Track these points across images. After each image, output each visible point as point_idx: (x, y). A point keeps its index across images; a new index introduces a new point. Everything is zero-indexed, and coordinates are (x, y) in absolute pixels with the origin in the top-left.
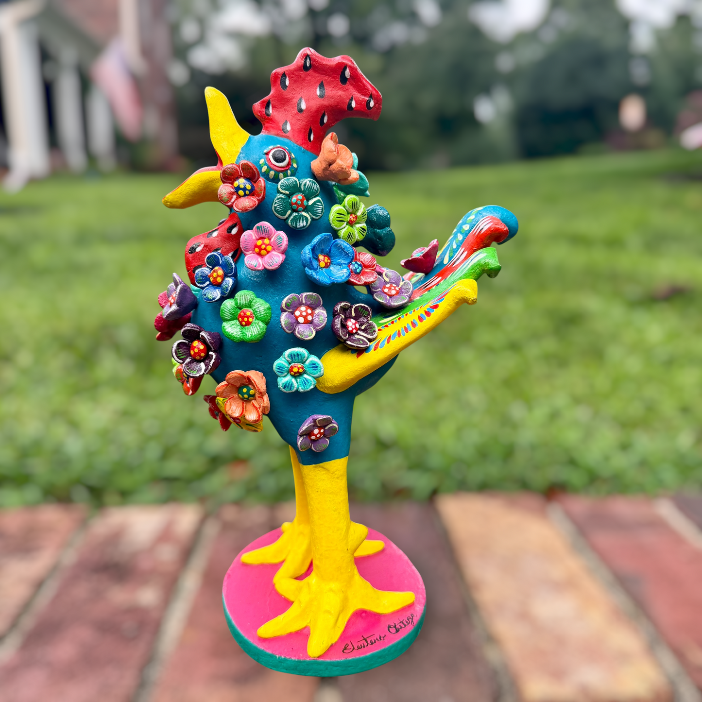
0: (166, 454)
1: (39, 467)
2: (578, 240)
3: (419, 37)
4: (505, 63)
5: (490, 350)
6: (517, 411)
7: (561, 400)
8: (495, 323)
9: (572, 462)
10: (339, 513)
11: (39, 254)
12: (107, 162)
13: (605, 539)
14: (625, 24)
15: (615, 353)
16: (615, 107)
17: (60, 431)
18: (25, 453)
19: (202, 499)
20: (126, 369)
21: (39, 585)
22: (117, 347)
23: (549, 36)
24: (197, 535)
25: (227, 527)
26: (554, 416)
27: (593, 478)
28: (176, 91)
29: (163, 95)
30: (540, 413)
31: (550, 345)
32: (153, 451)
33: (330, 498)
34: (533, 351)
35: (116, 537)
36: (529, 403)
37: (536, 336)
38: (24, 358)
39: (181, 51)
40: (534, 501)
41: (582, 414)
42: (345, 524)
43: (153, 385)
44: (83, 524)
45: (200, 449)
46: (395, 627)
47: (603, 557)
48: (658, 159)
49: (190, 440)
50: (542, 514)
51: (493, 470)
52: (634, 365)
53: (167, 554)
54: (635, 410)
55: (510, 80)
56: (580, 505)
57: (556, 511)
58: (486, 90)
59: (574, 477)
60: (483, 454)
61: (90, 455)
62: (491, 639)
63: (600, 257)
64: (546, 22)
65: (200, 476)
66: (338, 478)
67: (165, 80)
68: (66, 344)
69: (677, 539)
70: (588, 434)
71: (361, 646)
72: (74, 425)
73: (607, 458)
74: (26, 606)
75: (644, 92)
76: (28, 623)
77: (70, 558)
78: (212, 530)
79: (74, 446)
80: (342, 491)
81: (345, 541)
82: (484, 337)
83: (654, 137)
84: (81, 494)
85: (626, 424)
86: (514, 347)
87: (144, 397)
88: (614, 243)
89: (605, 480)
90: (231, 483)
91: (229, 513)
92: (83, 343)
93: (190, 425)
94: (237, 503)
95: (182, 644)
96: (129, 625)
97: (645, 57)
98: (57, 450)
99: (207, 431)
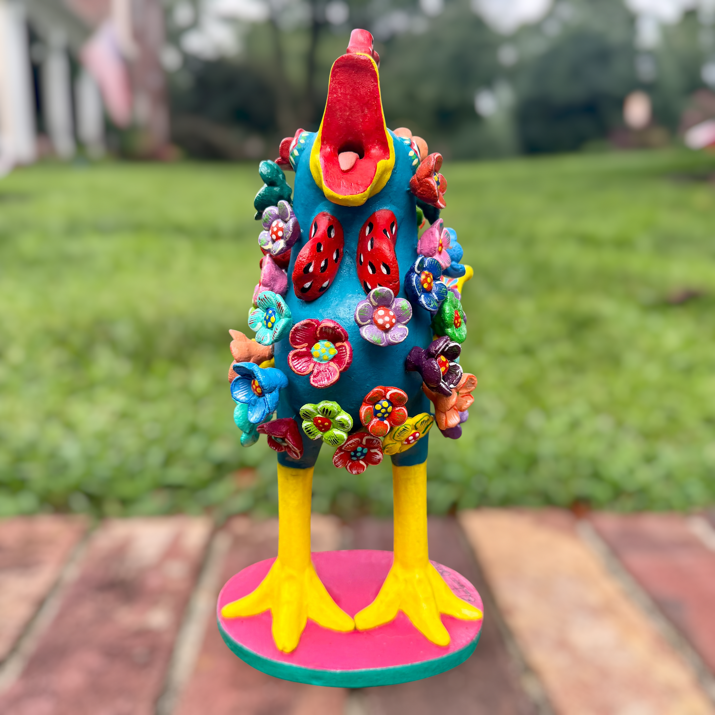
0: (169, 460)
1: (35, 472)
2: (587, 241)
3: (419, 26)
4: (508, 56)
5: (502, 354)
6: (535, 420)
7: (579, 408)
8: (507, 325)
9: (596, 476)
11: (28, 244)
12: (96, 149)
13: (640, 560)
14: (631, 20)
15: (632, 359)
16: (619, 104)
17: (55, 434)
18: (20, 457)
19: (208, 509)
20: (123, 368)
21: (40, 604)
22: (113, 344)
23: (553, 29)
24: (207, 548)
25: (239, 542)
26: (574, 425)
27: (618, 493)
28: (168, 77)
29: (154, 81)
30: (559, 423)
31: (565, 349)
32: (155, 457)
34: (547, 355)
35: (120, 551)
36: (548, 412)
37: (549, 340)
38: (16, 354)
39: (174, 36)
40: (561, 518)
41: (603, 423)
43: (153, 386)
44: (85, 536)
45: (204, 455)
47: (640, 581)
48: (663, 157)
49: (194, 446)
50: (571, 532)
51: (515, 483)
52: (653, 372)
53: (177, 571)
54: (657, 420)
55: (511, 74)
56: (609, 521)
57: (585, 529)
58: (488, 82)
59: (599, 491)
60: (504, 467)
61: (89, 458)
62: (529, 669)
63: (610, 258)
64: (550, 14)
65: (206, 484)
67: (157, 66)
68: (60, 340)
70: (612, 446)
72: (70, 427)
73: (631, 471)
74: (27, 627)
75: (649, 88)
76: (30, 646)
77: (72, 573)
78: (223, 543)
79: (71, 450)
82: (496, 340)
83: (658, 135)
84: (79, 502)
85: (649, 435)
86: (528, 351)
87: (143, 398)
88: (623, 244)
89: (631, 495)
90: (237, 492)
91: (241, 526)
92: (77, 340)
93: (193, 429)
94: (245, 513)
95: (197, 672)
96: (139, 650)
97: (651, 53)
98: (53, 454)
99: (212, 436)
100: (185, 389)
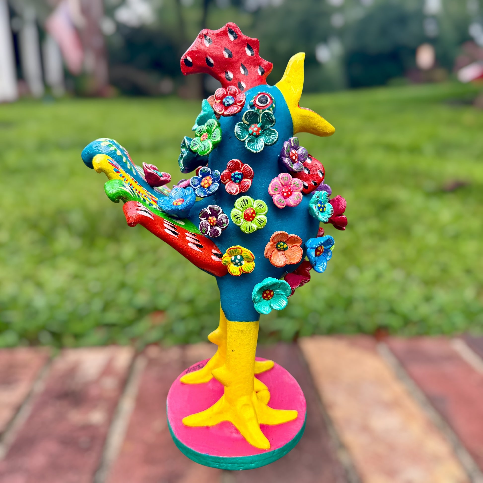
0: (106, 307)
1: (15, 317)
2: (391, 148)
4: (337, 21)
6: (353, 274)
7: (382, 265)
9: (392, 311)
11: (12, 158)
12: (59, 90)
15: (418, 230)
16: (413, 52)
17: (29, 290)
18: (4, 307)
19: (133, 340)
20: (75, 244)
21: (18, 409)
22: (69, 227)
24: (130, 368)
25: (152, 362)
26: (378, 276)
27: (407, 322)
28: (106, 38)
29: (97, 42)
30: (368, 275)
31: (374, 224)
32: (97, 305)
34: (362, 228)
35: (72, 371)
36: (361, 268)
37: (363, 218)
38: (4, 236)
39: (110, 11)
40: (367, 341)
41: (398, 275)
43: (95, 256)
44: (49, 362)
45: (130, 303)
47: (418, 383)
48: (443, 89)
49: (123, 297)
50: (374, 351)
51: (337, 317)
52: (432, 239)
53: (110, 384)
54: (434, 271)
55: (341, 33)
56: (400, 343)
57: (383, 348)
58: (324, 40)
59: (393, 322)
60: (330, 305)
61: (52, 308)
62: (343, 446)
63: (406, 160)
65: (131, 323)
67: (99, 31)
68: (32, 225)
69: (469, 369)
70: (403, 290)
72: (39, 285)
73: (416, 307)
74: (9, 425)
75: (433, 42)
76: (10, 438)
77: (40, 387)
78: (141, 364)
79: (40, 302)
83: (440, 73)
84: (46, 337)
85: (428, 282)
87: (89, 264)
88: (414, 150)
89: (415, 323)
90: (153, 327)
91: (153, 352)
92: (45, 225)
93: (123, 286)
94: (156, 343)
95: (122, 454)
96: (84, 439)
97: (434, 17)
98: (28, 305)
99: (135, 290)
100: (118, 258)
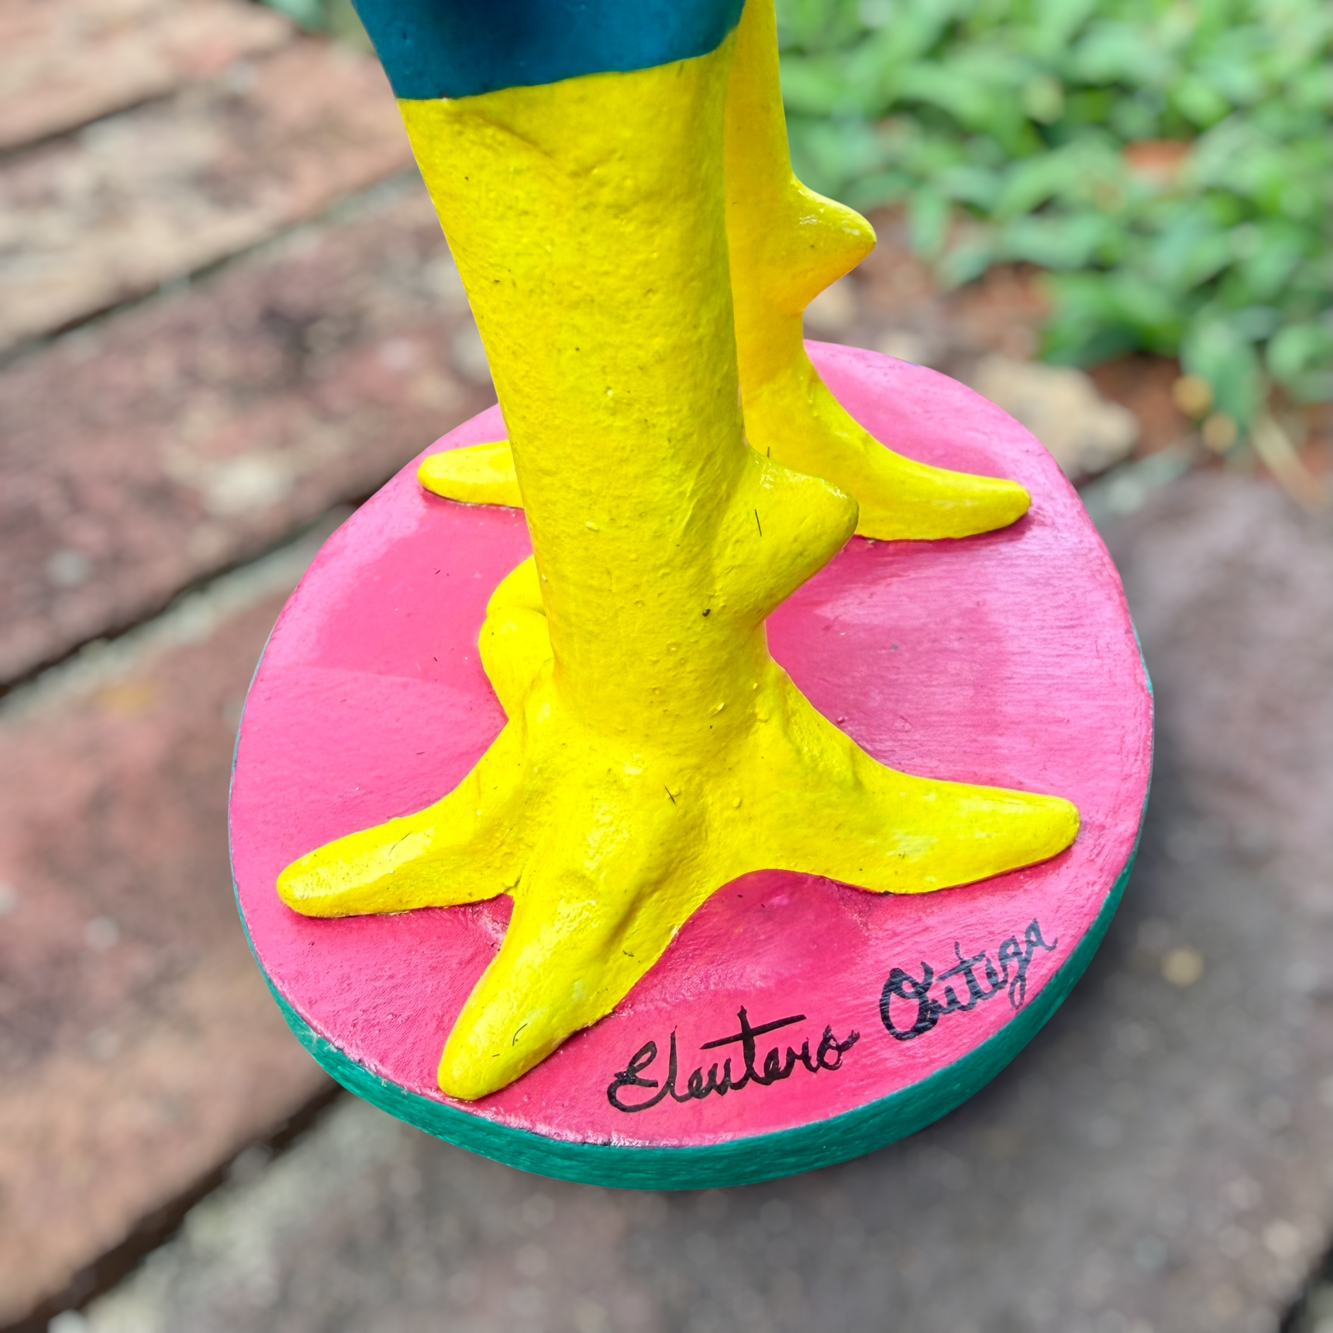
10: (646, 425)
33: (577, 329)
42: (689, 486)
46: (921, 990)
66: (620, 209)
71: (712, 1074)
80: (654, 299)
81: (692, 571)
